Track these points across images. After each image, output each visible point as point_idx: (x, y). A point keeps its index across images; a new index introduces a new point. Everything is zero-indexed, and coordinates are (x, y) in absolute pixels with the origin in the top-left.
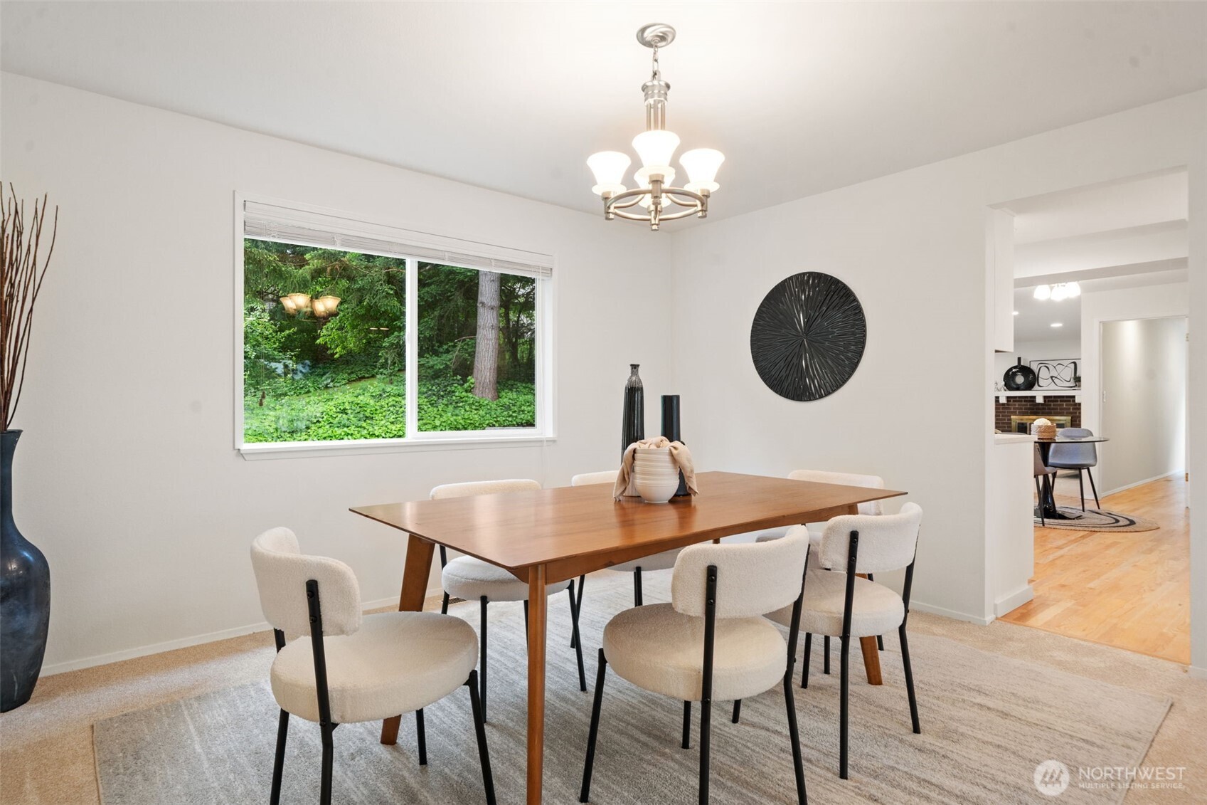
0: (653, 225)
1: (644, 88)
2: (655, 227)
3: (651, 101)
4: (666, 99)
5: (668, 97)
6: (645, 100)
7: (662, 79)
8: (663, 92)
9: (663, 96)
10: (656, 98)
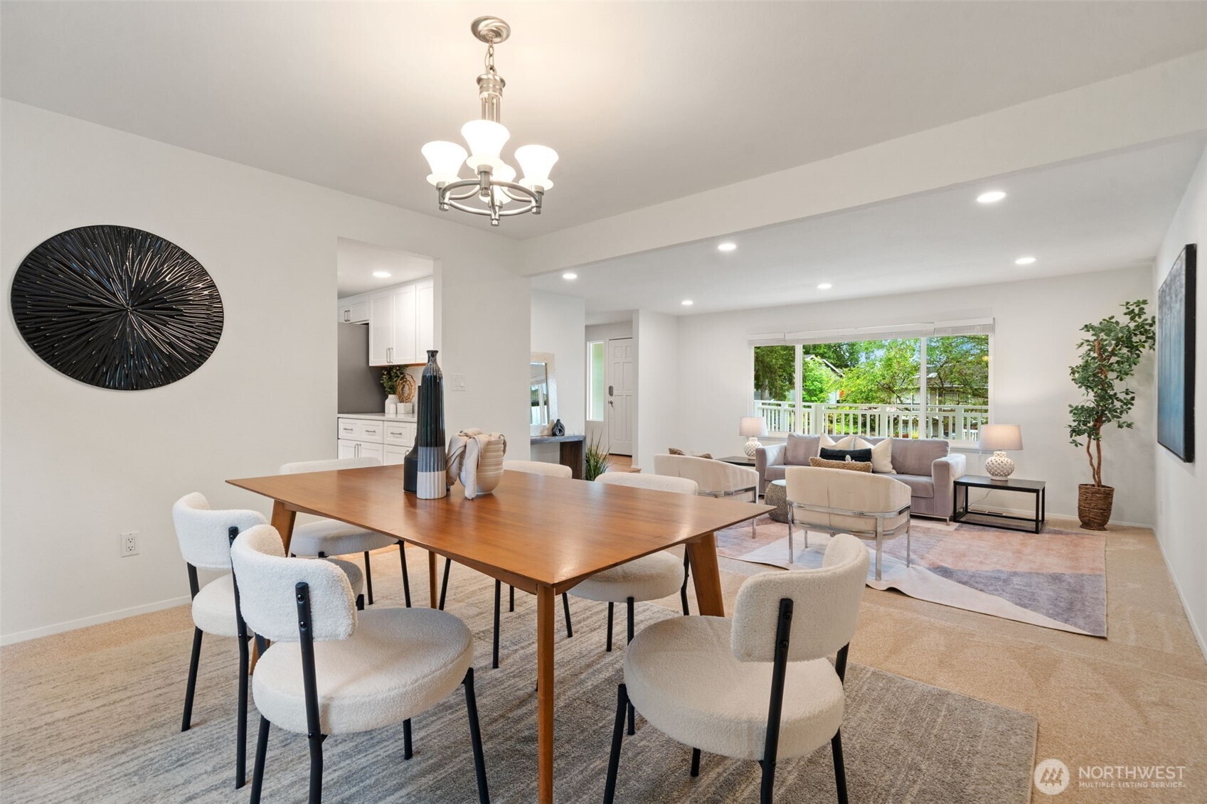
0: (493, 220)
1: (479, 80)
2: (495, 222)
3: (485, 94)
4: (501, 95)
5: (503, 93)
6: (481, 93)
7: (498, 74)
8: (497, 87)
9: (498, 91)
10: (491, 92)
